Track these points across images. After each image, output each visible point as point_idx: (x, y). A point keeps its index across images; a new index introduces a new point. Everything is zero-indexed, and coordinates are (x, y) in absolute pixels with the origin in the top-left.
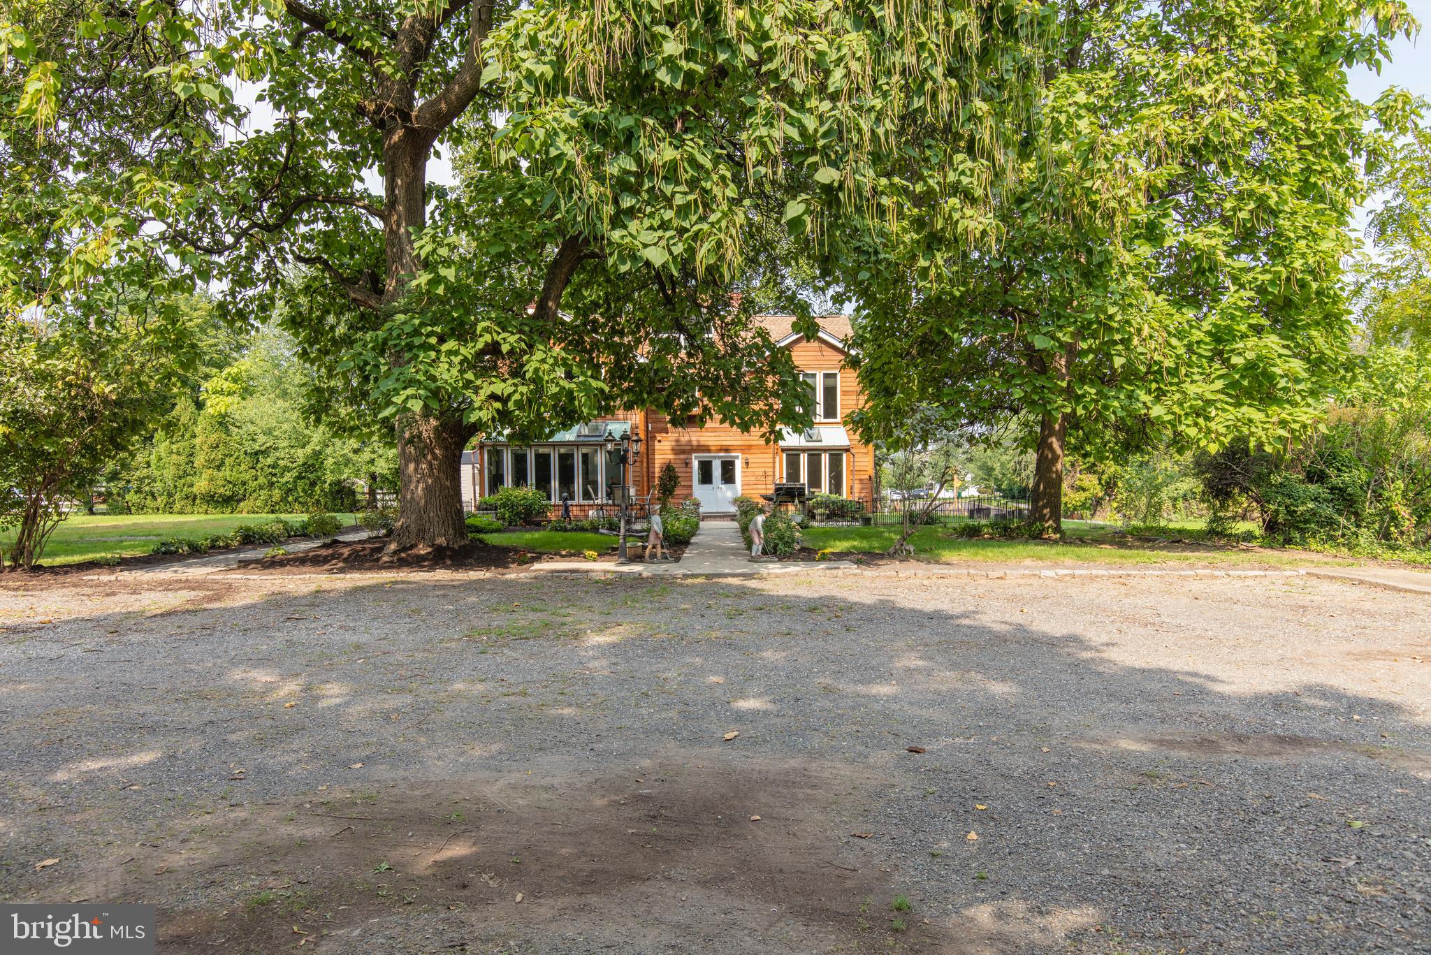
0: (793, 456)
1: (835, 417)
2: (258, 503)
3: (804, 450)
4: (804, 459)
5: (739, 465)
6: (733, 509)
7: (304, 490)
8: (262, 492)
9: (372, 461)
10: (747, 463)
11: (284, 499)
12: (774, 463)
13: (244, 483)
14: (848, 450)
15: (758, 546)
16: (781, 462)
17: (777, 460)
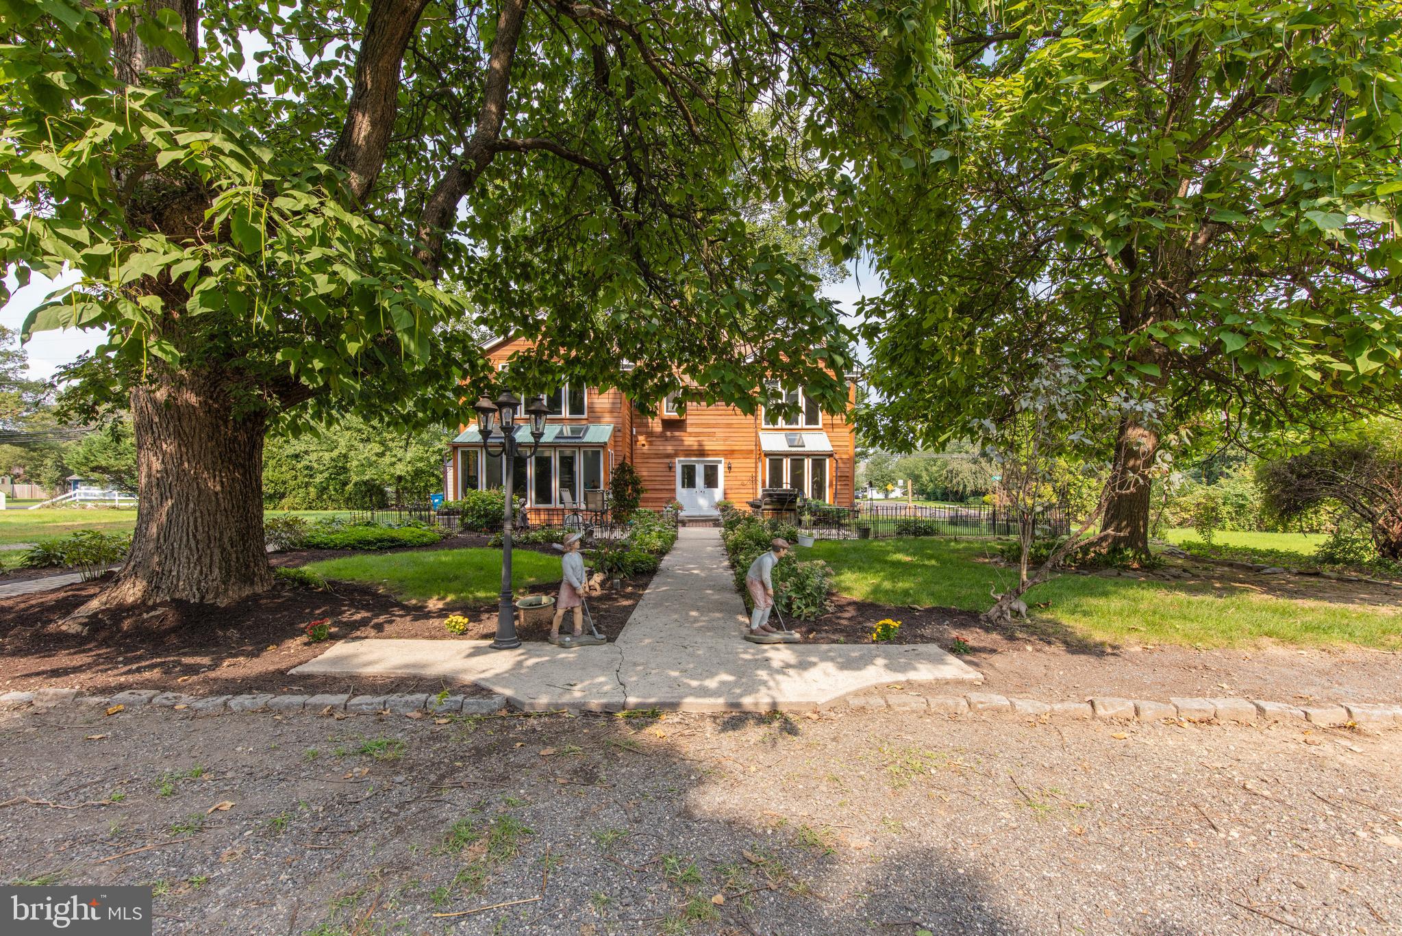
0: (776, 460)
1: (817, 423)
2: (297, 500)
3: (787, 455)
4: (787, 464)
5: (721, 469)
6: (716, 513)
7: (335, 490)
8: (301, 491)
9: (393, 464)
10: (730, 468)
11: (319, 497)
12: (756, 467)
13: (284, 483)
14: (831, 456)
15: (761, 614)
16: (764, 467)
17: (760, 465)
